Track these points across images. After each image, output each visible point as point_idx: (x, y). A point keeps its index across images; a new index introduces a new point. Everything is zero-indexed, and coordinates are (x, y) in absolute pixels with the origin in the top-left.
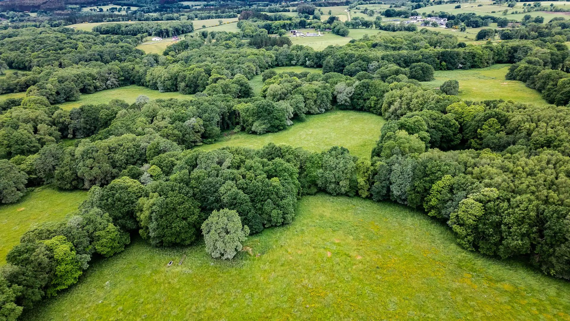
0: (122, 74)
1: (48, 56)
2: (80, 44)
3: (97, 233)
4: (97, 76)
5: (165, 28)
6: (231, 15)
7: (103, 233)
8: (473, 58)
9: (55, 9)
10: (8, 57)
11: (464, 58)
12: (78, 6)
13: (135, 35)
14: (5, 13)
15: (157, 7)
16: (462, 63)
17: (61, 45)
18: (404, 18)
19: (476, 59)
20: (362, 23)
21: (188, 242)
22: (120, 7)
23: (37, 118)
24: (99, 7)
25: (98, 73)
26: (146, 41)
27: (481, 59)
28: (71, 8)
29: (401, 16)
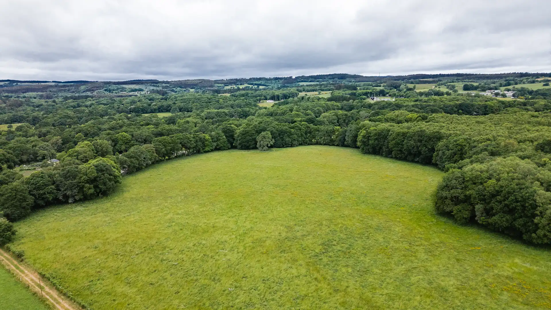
0: (242, 113)
1: (202, 105)
2: (221, 100)
3: (220, 138)
4: (228, 113)
5: (277, 94)
7: (221, 138)
8: (485, 108)
9: (207, 87)
10: (180, 106)
11: (478, 108)
12: (223, 85)
13: (256, 97)
14: (174, 89)
15: (279, 86)
16: (476, 112)
17: (210, 101)
18: (480, 91)
19: (487, 109)
20: (434, 93)
21: (251, 147)
22: (252, 86)
23: (196, 122)
24: (237, 86)
25: (229, 112)
26: (263, 102)
27: (492, 109)
28: (218, 86)
29: (478, 90)
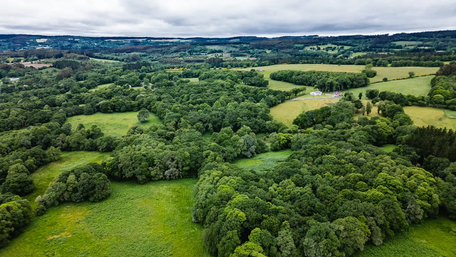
6: (436, 63)
